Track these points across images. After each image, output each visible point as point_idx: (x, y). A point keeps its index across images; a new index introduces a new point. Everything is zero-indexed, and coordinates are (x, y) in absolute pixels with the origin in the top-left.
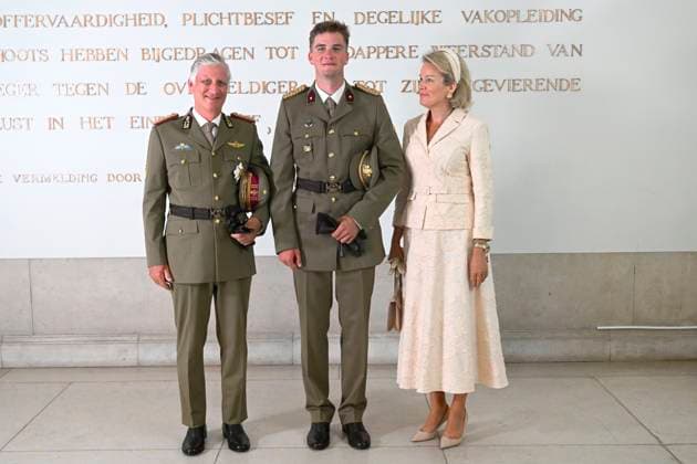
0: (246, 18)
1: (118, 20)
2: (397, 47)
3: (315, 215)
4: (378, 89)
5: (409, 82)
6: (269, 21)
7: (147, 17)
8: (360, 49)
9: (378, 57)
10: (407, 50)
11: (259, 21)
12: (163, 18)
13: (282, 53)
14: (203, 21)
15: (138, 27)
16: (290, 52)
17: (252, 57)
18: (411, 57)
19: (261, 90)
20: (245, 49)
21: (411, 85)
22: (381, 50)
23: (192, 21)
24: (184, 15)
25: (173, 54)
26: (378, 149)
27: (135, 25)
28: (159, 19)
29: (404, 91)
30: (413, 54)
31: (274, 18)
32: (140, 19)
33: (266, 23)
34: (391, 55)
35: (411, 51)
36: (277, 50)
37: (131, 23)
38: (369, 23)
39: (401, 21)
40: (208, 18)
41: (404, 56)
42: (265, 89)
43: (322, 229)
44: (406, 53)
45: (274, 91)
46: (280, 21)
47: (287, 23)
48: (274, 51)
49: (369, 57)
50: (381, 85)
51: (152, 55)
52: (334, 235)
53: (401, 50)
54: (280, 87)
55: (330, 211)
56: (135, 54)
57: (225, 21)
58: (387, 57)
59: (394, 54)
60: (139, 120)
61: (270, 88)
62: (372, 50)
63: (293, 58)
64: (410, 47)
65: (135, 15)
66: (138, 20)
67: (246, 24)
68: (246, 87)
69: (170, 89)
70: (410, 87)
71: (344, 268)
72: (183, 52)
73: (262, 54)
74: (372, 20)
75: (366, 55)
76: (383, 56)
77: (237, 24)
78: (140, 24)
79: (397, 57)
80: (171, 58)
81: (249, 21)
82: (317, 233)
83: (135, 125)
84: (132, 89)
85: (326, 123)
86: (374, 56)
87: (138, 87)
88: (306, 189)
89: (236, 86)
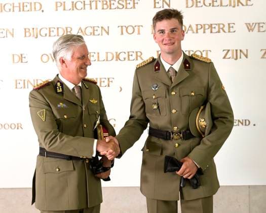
0: (103, 4)
1: (7, 8)
2: (219, 24)
3: (163, 157)
4: (204, 56)
5: (229, 51)
6: (121, 7)
7: (29, 6)
8: (190, 26)
9: (204, 32)
10: (227, 26)
11: (113, 7)
12: (41, 5)
13: (130, 30)
14: (70, 7)
15: (22, 12)
16: (136, 29)
17: (108, 33)
18: (229, 32)
19: (115, 59)
20: (102, 27)
21: (230, 53)
22: (207, 27)
23: (62, 7)
24: (57, 3)
25: (47, 32)
26: (211, 105)
27: (20, 11)
28: (38, 6)
29: (224, 58)
30: (232, 30)
31: (124, 4)
32: (23, 7)
33: (118, 8)
34: (214, 30)
35: (229, 27)
36: (127, 28)
37: (17, 9)
38: (197, 6)
39: (221, 5)
40: (74, 6)
41: (225, 32)
42: (118, 58)
43: (169, 168)
44: (226, 29)
45: (125, 59)
46: (129, 6)
47: (134, 8)
48: (124, 29)
49: (197, 32)
50: (207, 54)
51: (32, 33)
52: (179, 173)
53: (221, 26)
54: (129, 55)
55: (174, 154)
56: (19, 33)
57: (87, 7)
58: (211, 32)
59: (217, 30)
60: (22, 83)
61: (122, 57)
62: (199, 27)
63: (139, 33)
64: (229, 24)
65: (20, 4)
66: (22, 7)
67: (103, 9)
68: (102, 57)
69: (45, 58)
70: (229, 55)
71: (186, 198)
72: (55, 31)
73: (115, 31)
74: (199, 4)
75: (195, 31)
76: (208, 31)
77: (96, 8)
78: (23, 10)
79: (219, 32)
80: (46, 35)
81: (105, 7)
82: (165, 172)
83: (19, 86)
84: (16, 59)
85: (168, 87)
86: (201, 31)
87: (21, 57)
88: (156, 137)
89: (96, 56)
